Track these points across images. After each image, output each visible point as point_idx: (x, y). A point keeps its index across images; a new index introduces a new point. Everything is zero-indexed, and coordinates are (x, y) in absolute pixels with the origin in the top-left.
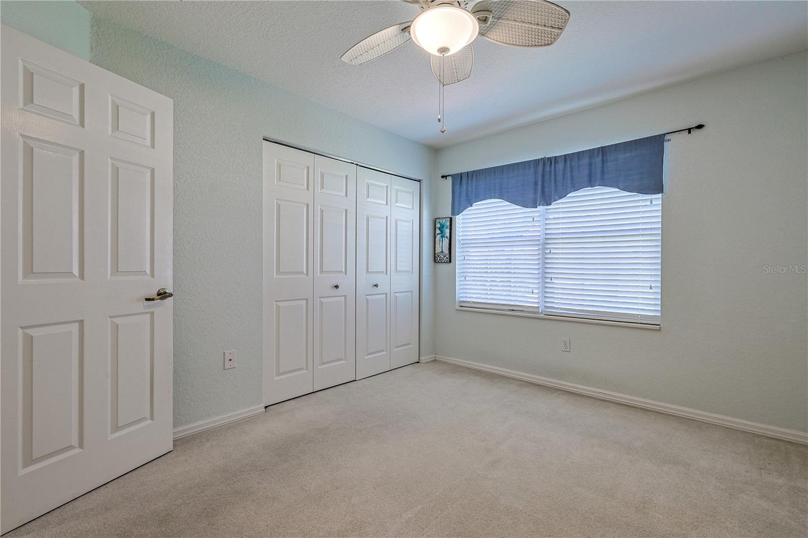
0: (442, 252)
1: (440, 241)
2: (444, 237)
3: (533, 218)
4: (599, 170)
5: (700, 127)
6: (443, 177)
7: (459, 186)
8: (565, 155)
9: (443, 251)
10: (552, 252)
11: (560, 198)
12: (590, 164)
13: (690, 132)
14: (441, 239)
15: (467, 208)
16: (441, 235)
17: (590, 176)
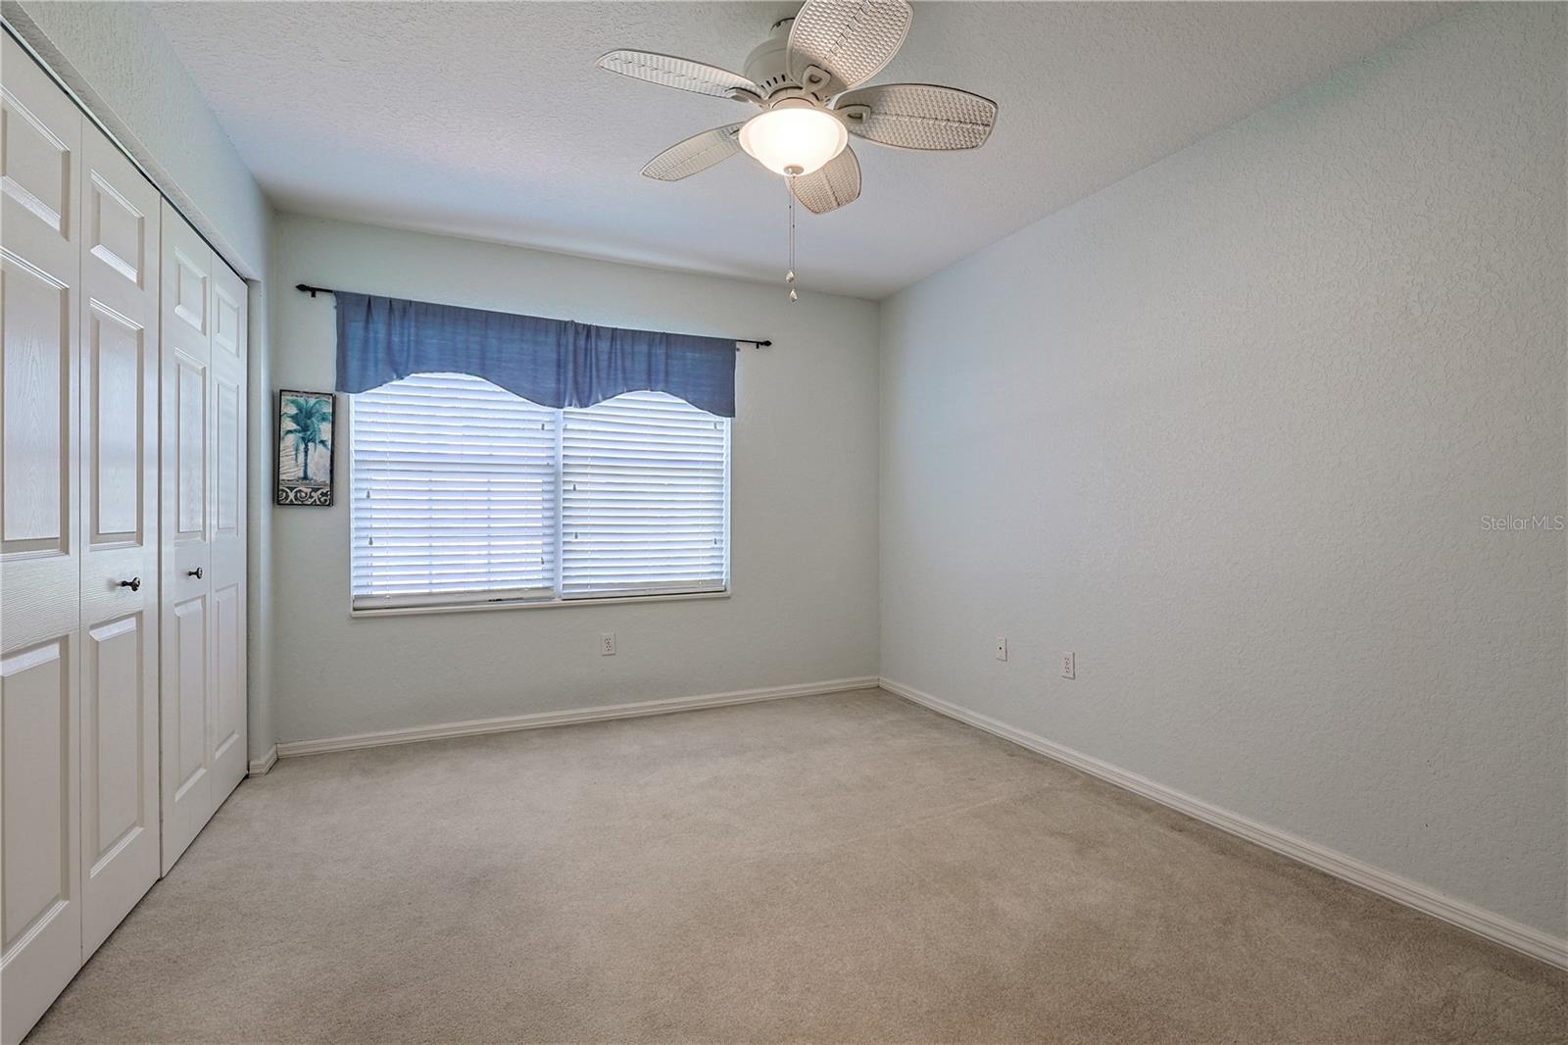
0: (305, 478)
1: (297, 450)
2: (313, 440)
3: (543, 425)
4: (662, 367)
5: (768, 343)
6: (302, 288)
7: (361, 325)
8: (613, 329)
9: (310, 474)
10: (577, 488)
11: (605, 399)
12: (649, 355)
13: (758, 347)
14: (302, 447)
15: (392, 380)
16: (301, 435)
17: (649, 373)
